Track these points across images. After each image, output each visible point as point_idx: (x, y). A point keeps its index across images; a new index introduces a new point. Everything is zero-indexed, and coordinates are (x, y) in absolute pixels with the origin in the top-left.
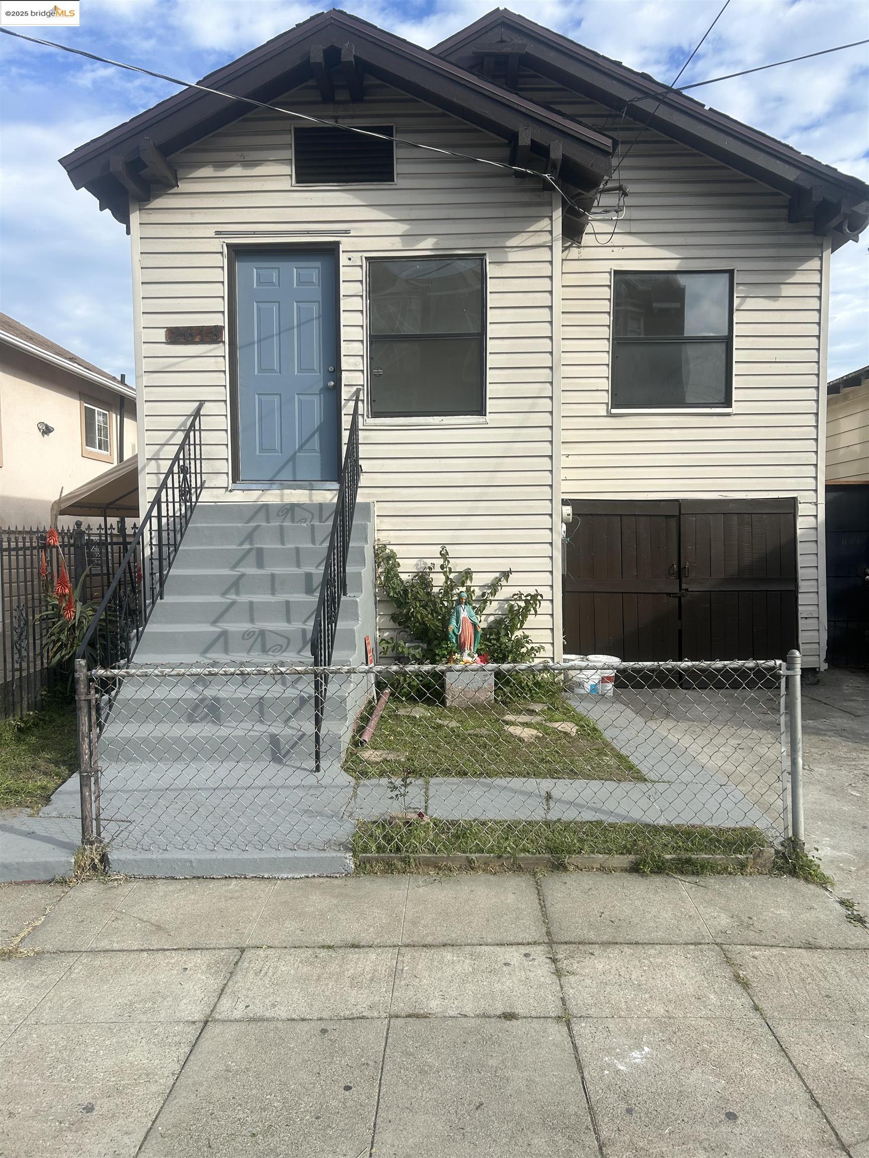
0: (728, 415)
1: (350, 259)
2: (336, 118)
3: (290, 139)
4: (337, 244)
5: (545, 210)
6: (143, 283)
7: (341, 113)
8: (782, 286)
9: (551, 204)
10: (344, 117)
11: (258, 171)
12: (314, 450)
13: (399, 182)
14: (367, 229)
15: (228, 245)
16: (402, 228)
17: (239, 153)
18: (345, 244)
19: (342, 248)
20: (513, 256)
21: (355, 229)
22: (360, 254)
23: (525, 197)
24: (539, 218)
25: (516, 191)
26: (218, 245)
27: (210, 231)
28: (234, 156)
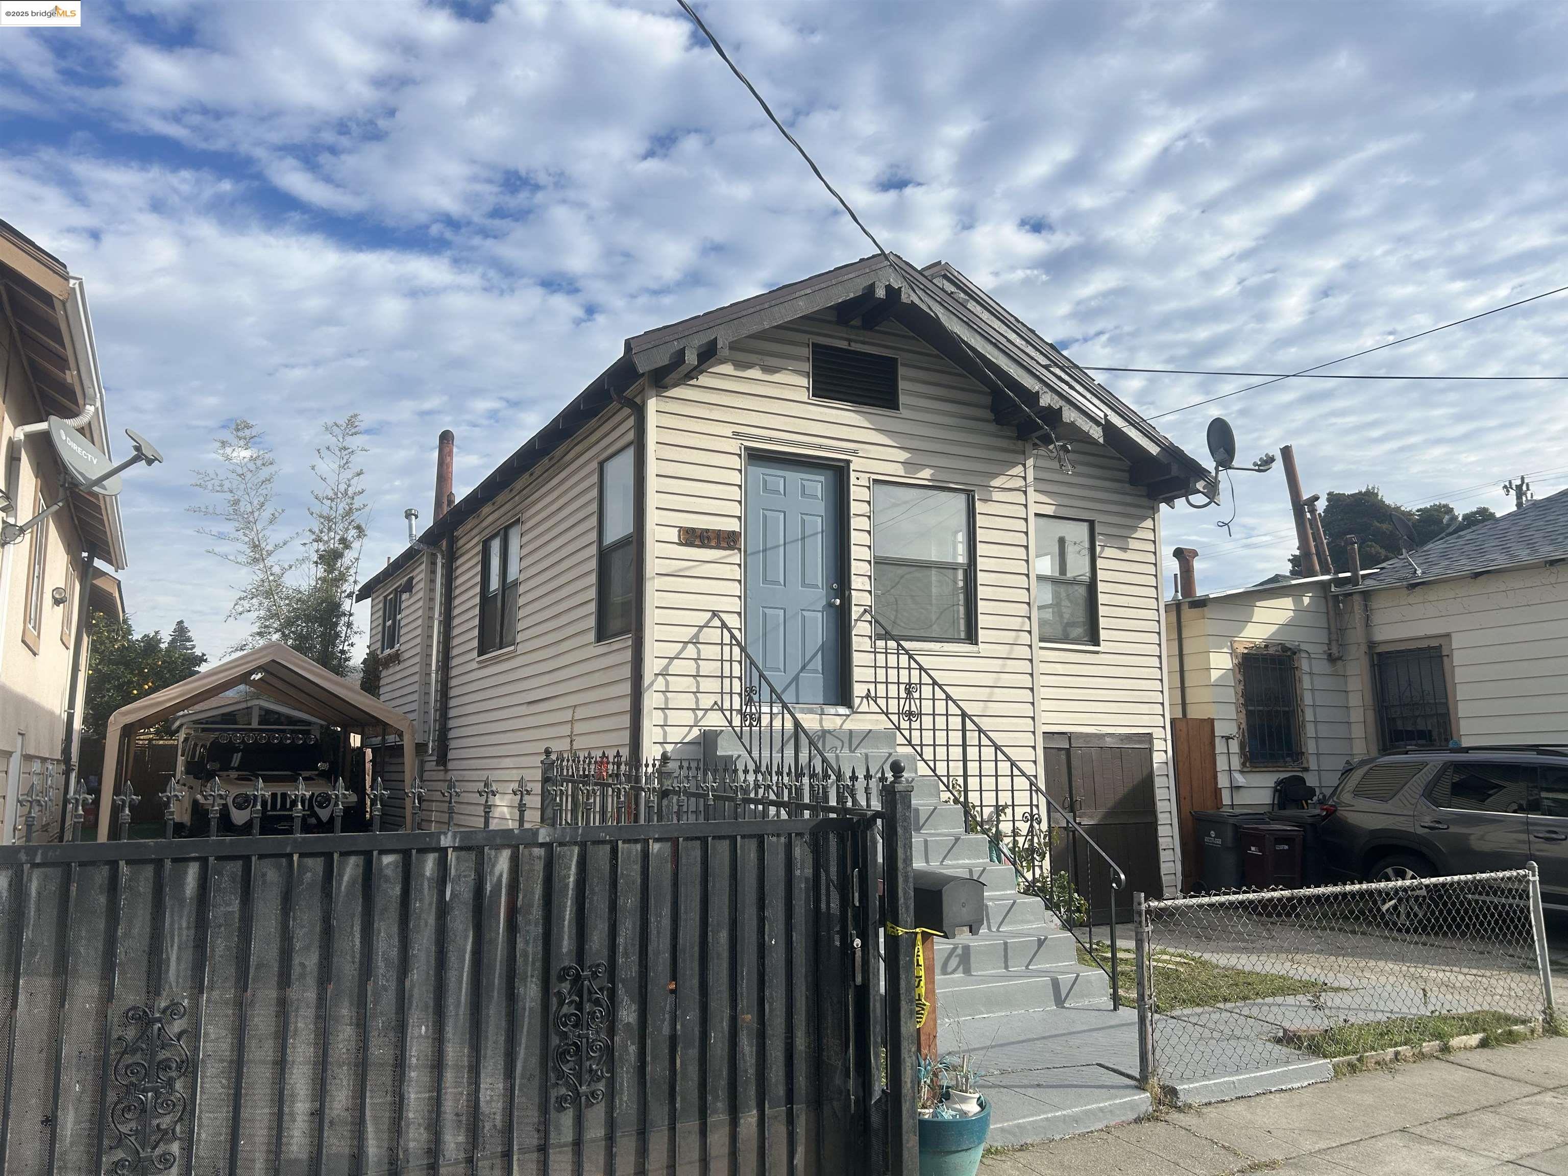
0: (1097, 653)
1: (858, 479)
2: (850, 341)
3: (807, 352)
4: (848, 462)
5: (1020, 458)
6: (657, 475)
7: (852, 337)
8: (1129, 540)
9: (1024, 453)
10: (856, 341)
11: (777, 377)
12: (816, 671)
13: (904, 412)
14: (874, 451)
15: (746, 448)
16: (904, 456)
17: (760, 357)
18: (856, 464)
19: (852, 467)
20: (996, 496)
21: (863, 449)
22: (869, 475)
23: (1004, 443)
24: (1015, 464)
25: (997, 436)
26: (734, 446)
27: (728, 431)
28: (754, 358)
